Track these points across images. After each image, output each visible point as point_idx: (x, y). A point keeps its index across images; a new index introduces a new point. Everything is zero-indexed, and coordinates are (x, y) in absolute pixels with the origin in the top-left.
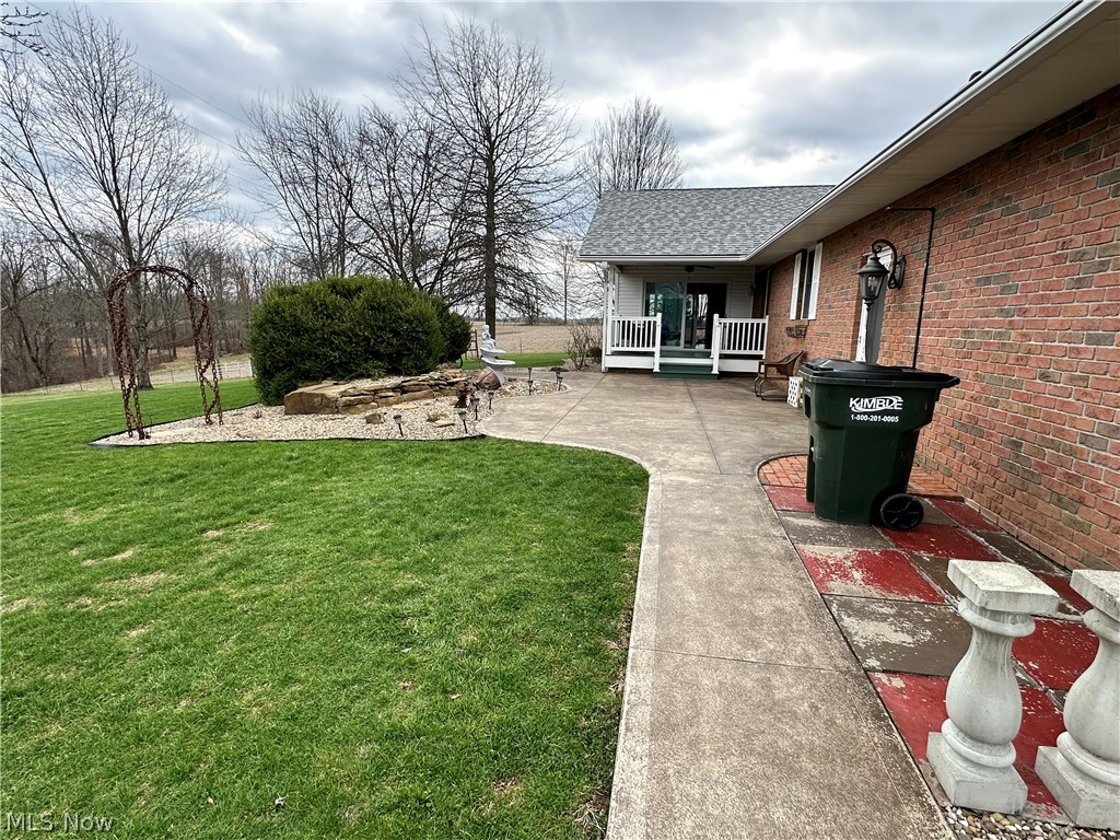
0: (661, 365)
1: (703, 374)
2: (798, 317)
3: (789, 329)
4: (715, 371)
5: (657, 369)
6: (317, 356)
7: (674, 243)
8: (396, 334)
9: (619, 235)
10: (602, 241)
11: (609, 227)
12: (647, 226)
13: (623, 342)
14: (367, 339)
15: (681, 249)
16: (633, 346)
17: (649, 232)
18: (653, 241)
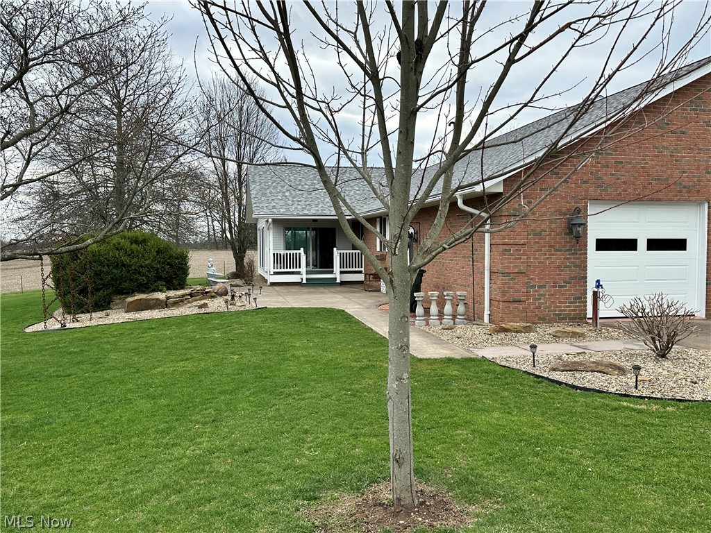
0: (307, 279)
1: (331, 283)
2: (381, 250)
3: (377, 256)
4: (338, 281)
5: (304, 281)
6: (131, 280)
7: (308, 207)
8: (171, 266)
9: (273, 200)
10: (265, 205)
11: (264, 194)
12: (287, 194)
13: (277, 266)
14: (157, 269)
15: (313, 211)
16: (284, 268)
17: (291, 199)
18: (296, 205)
